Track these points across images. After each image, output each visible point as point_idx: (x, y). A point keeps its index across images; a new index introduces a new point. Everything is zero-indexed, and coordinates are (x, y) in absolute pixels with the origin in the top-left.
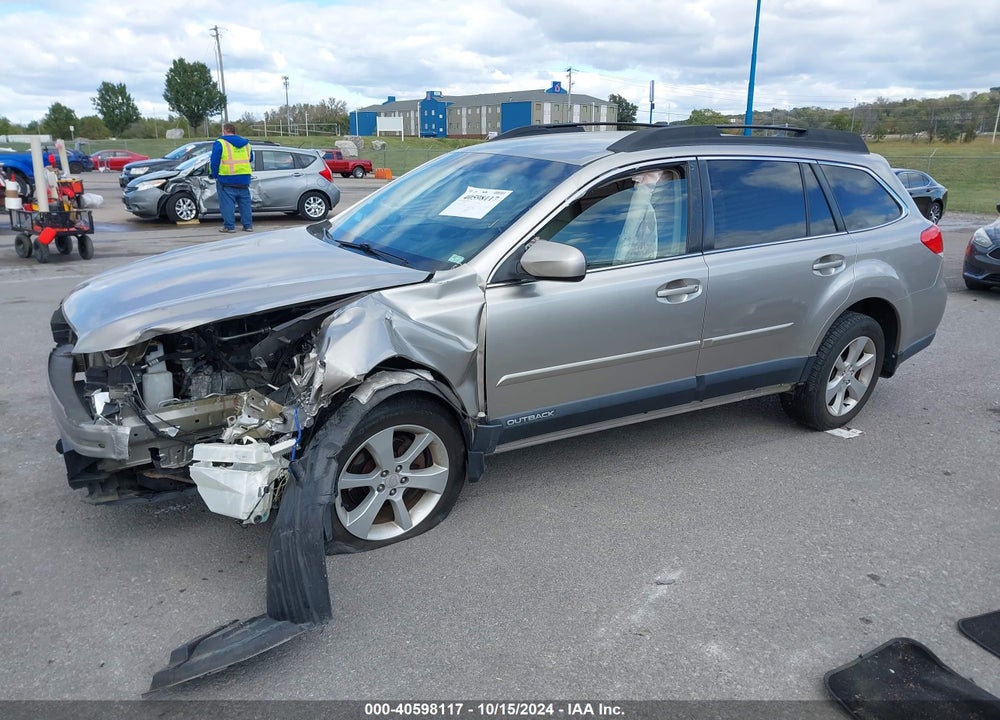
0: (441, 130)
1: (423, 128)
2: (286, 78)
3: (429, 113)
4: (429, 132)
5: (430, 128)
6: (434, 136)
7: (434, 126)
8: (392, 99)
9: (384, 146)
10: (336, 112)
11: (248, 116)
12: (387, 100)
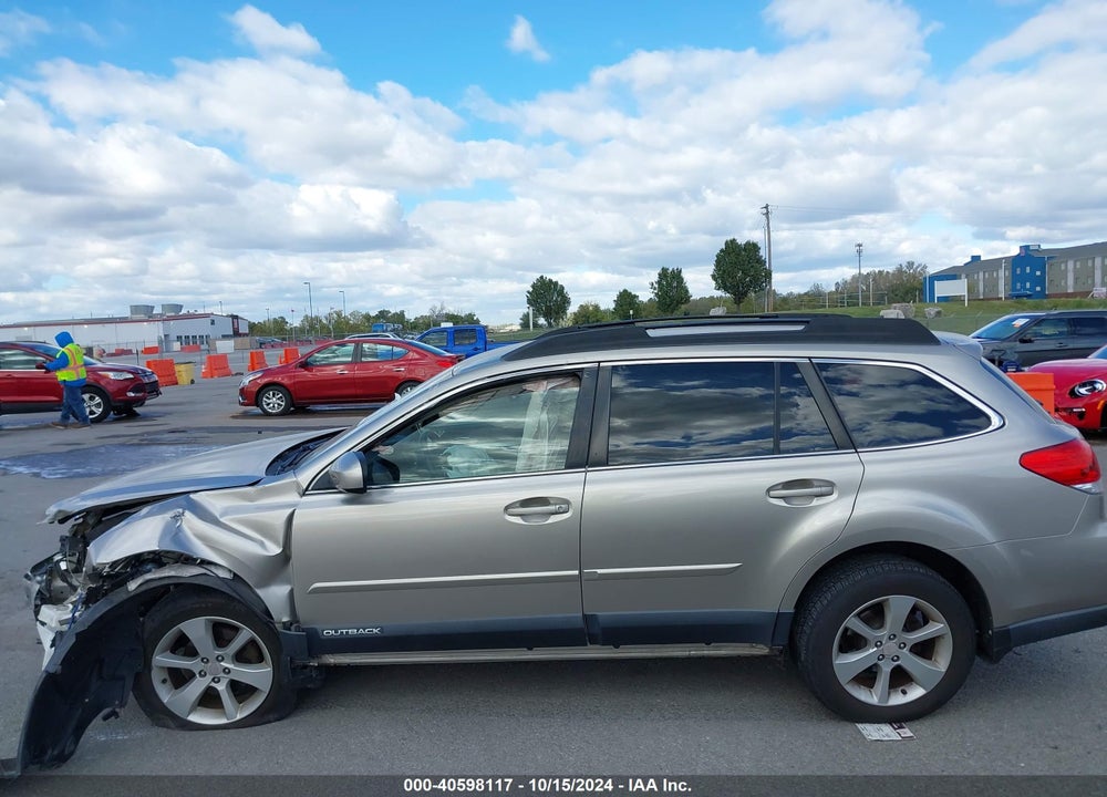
0: (1038, 289)
1: (1014, 289)
2: (860, 245)
3: (1023, 270)
4: (1022, 292)
5: (1024, 287)
6: (1029, 296)
7: (1028, 285)
8: (976, 258)
9: (939, 313)
10: (914, 276)
11: (817, 287)
12: (969, 260)
